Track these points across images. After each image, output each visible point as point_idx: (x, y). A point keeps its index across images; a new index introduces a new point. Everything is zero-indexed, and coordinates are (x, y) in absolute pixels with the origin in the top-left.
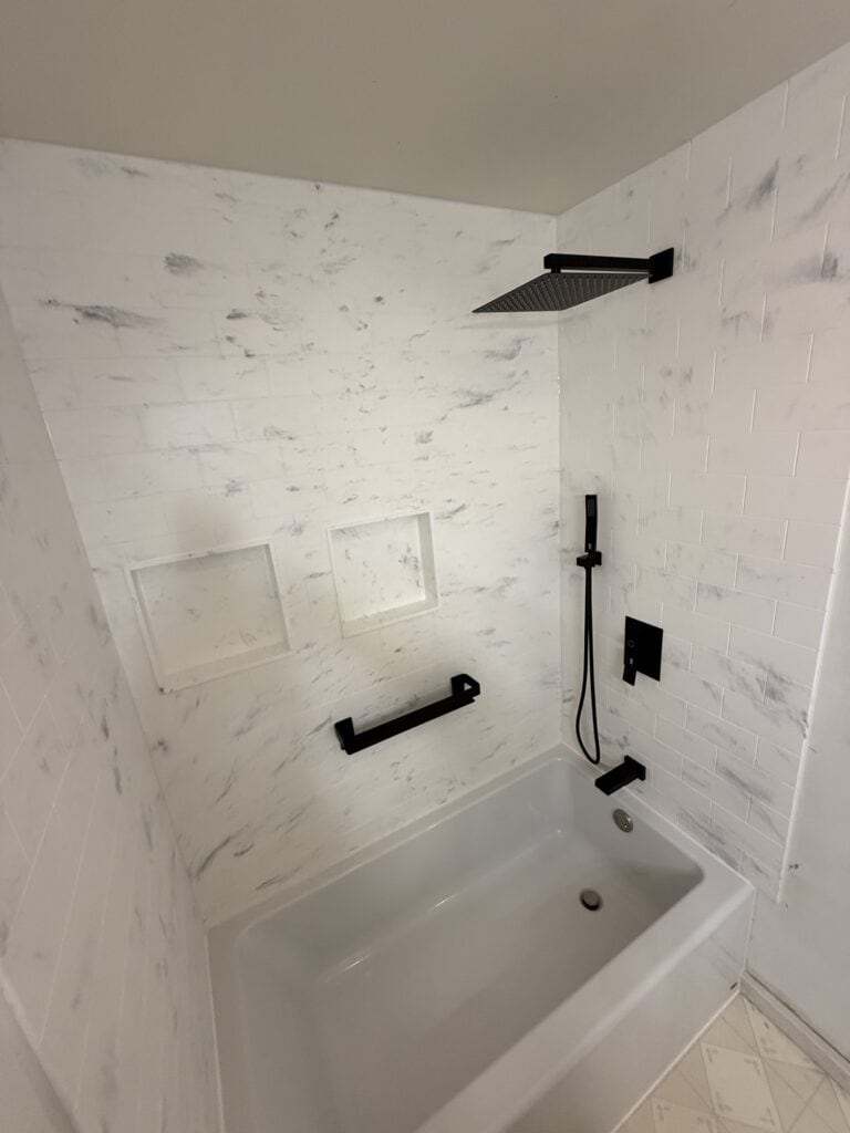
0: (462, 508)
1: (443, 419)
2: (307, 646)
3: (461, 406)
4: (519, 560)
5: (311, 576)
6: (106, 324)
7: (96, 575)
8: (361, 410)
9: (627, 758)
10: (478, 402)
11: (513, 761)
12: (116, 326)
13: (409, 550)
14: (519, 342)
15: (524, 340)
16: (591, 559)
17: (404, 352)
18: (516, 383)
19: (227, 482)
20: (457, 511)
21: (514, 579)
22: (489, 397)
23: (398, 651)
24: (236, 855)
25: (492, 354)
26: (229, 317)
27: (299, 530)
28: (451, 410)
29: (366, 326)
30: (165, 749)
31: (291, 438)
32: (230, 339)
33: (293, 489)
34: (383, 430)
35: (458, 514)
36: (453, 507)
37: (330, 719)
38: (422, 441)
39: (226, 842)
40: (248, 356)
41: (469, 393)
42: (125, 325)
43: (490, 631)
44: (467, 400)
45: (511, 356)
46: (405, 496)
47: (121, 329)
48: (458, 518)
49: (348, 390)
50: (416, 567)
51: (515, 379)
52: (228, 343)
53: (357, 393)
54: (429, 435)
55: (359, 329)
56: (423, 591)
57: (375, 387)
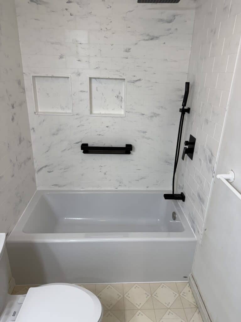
0: (140, 80)
1: (136, 44)
2: (77, 115)
3: (144, 40)
4: (162, 107)
5: (81, 91)
6: (35, 4)
7: (24, 75)
8: (105, 37)
9: (182, 193)
10: (152, 39)
11: (147, 187)
12: (37, 4)
13: (120, 93)
14: (175, 16)
15: (177, 15)
16: (185, 111)
17: (124, 17)
18: (171, 33)
19: (60, 55)
20: (137, 81)
21: (158, 115)
22: (157, 38)
23: (107, 127)
24: (48, 172)
25: (161, 20)
26: (67, 2)
27: (79, 75)
28: (140, 41)
29: (111, 7)
30: (34, 131)
31: (80, 44)
32: (66, 9)
33: (79, 61)
34: (112, 45)
35: (138, 82)
36: (135, 79)
37: (81, 142)
38: (126, 51)
39: (46, 166)
40: (71, 15)
41: (148, 35)
42: (40, 4)
43: (145, 132)
44: (147, 38)
45: (170, 22)
46: (117, 71)
47: (39, 5)
48: (138, 83)
49: (101, 29)
50: (121, 101)
51: (170, 31)
52: (66, 10)
53: (104, 31)
54: (129, 49)
55: (108, 8)
56: (123, 110)
57: (111, 29)
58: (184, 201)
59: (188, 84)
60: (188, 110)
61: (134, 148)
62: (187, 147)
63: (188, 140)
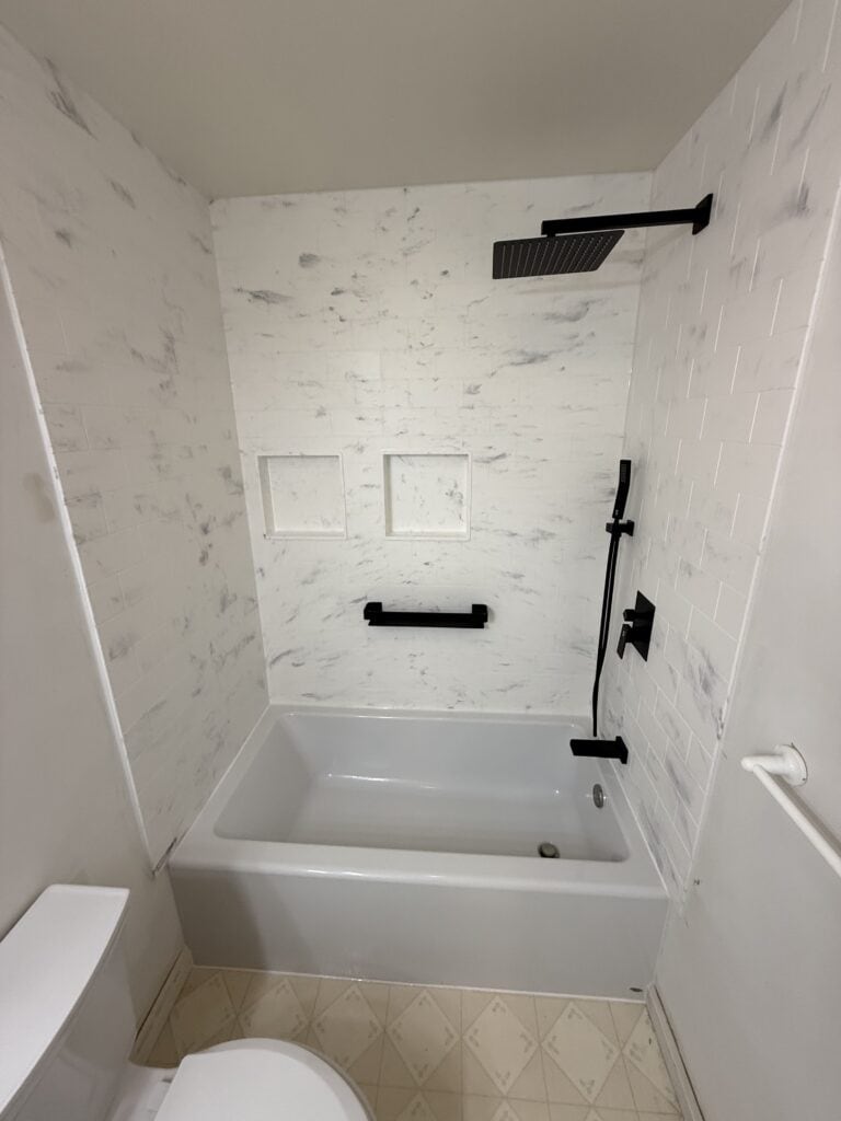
0: (503, 456)
1: (493, 374)
2: (356, 537)
3: (512, 364)
4: (560, 517)
5: (366, 486)
6: (263, 302)
7: (242, 455)
8: (419, 363)
9: (619, 739)
10: (532, 361)
11: (528, 707)
12: (268, 302)
13: (456, 486)
14: (587, 304)
15: (593, 302)
16: (620, 528)
17: (463, 316)
18: (578, 345)
19: (318, 408)
20: (497, 458)
21: (552, 535)
22: (544, 357)
23: (427, 564)
24: (294, 664)
25: (554, 317)
26: (333, 294)
27: (361, 449)
28: (502, 366)
29: (431, 295)
30: (263, 575)
31: (363, 381)
32: (331, 309)
33: (360, 419)
34: (436, 380)
35: (498, 461)
36: (493, 453)
37: (366, 598)
38: (470, 392)
39: (289, 652)
40: (342, 320)
41: (522, 352)
42: (274, 302)
43: (518, 576)
44: (520, 359)
45: (575, 318)
46: (449, 437)
47: (272, 305)
48: (499, 464)
49: (411, 347)
50: (461, 502)
51: (577, 340)
52: (330, 312)
53: (417, 350)
54: (478, 387)
55: (425, 298)
56: (465, 524)
57: (432, 345)
58: (624, 761)
59: (626, 466)
60: (629, 528)
61: (493, 614)
62: (631, 624)
63: (632, 606)
